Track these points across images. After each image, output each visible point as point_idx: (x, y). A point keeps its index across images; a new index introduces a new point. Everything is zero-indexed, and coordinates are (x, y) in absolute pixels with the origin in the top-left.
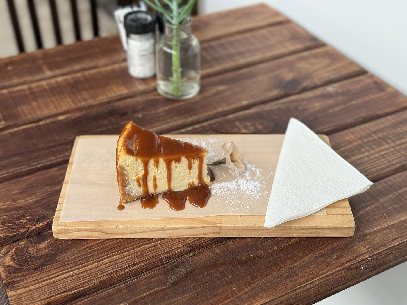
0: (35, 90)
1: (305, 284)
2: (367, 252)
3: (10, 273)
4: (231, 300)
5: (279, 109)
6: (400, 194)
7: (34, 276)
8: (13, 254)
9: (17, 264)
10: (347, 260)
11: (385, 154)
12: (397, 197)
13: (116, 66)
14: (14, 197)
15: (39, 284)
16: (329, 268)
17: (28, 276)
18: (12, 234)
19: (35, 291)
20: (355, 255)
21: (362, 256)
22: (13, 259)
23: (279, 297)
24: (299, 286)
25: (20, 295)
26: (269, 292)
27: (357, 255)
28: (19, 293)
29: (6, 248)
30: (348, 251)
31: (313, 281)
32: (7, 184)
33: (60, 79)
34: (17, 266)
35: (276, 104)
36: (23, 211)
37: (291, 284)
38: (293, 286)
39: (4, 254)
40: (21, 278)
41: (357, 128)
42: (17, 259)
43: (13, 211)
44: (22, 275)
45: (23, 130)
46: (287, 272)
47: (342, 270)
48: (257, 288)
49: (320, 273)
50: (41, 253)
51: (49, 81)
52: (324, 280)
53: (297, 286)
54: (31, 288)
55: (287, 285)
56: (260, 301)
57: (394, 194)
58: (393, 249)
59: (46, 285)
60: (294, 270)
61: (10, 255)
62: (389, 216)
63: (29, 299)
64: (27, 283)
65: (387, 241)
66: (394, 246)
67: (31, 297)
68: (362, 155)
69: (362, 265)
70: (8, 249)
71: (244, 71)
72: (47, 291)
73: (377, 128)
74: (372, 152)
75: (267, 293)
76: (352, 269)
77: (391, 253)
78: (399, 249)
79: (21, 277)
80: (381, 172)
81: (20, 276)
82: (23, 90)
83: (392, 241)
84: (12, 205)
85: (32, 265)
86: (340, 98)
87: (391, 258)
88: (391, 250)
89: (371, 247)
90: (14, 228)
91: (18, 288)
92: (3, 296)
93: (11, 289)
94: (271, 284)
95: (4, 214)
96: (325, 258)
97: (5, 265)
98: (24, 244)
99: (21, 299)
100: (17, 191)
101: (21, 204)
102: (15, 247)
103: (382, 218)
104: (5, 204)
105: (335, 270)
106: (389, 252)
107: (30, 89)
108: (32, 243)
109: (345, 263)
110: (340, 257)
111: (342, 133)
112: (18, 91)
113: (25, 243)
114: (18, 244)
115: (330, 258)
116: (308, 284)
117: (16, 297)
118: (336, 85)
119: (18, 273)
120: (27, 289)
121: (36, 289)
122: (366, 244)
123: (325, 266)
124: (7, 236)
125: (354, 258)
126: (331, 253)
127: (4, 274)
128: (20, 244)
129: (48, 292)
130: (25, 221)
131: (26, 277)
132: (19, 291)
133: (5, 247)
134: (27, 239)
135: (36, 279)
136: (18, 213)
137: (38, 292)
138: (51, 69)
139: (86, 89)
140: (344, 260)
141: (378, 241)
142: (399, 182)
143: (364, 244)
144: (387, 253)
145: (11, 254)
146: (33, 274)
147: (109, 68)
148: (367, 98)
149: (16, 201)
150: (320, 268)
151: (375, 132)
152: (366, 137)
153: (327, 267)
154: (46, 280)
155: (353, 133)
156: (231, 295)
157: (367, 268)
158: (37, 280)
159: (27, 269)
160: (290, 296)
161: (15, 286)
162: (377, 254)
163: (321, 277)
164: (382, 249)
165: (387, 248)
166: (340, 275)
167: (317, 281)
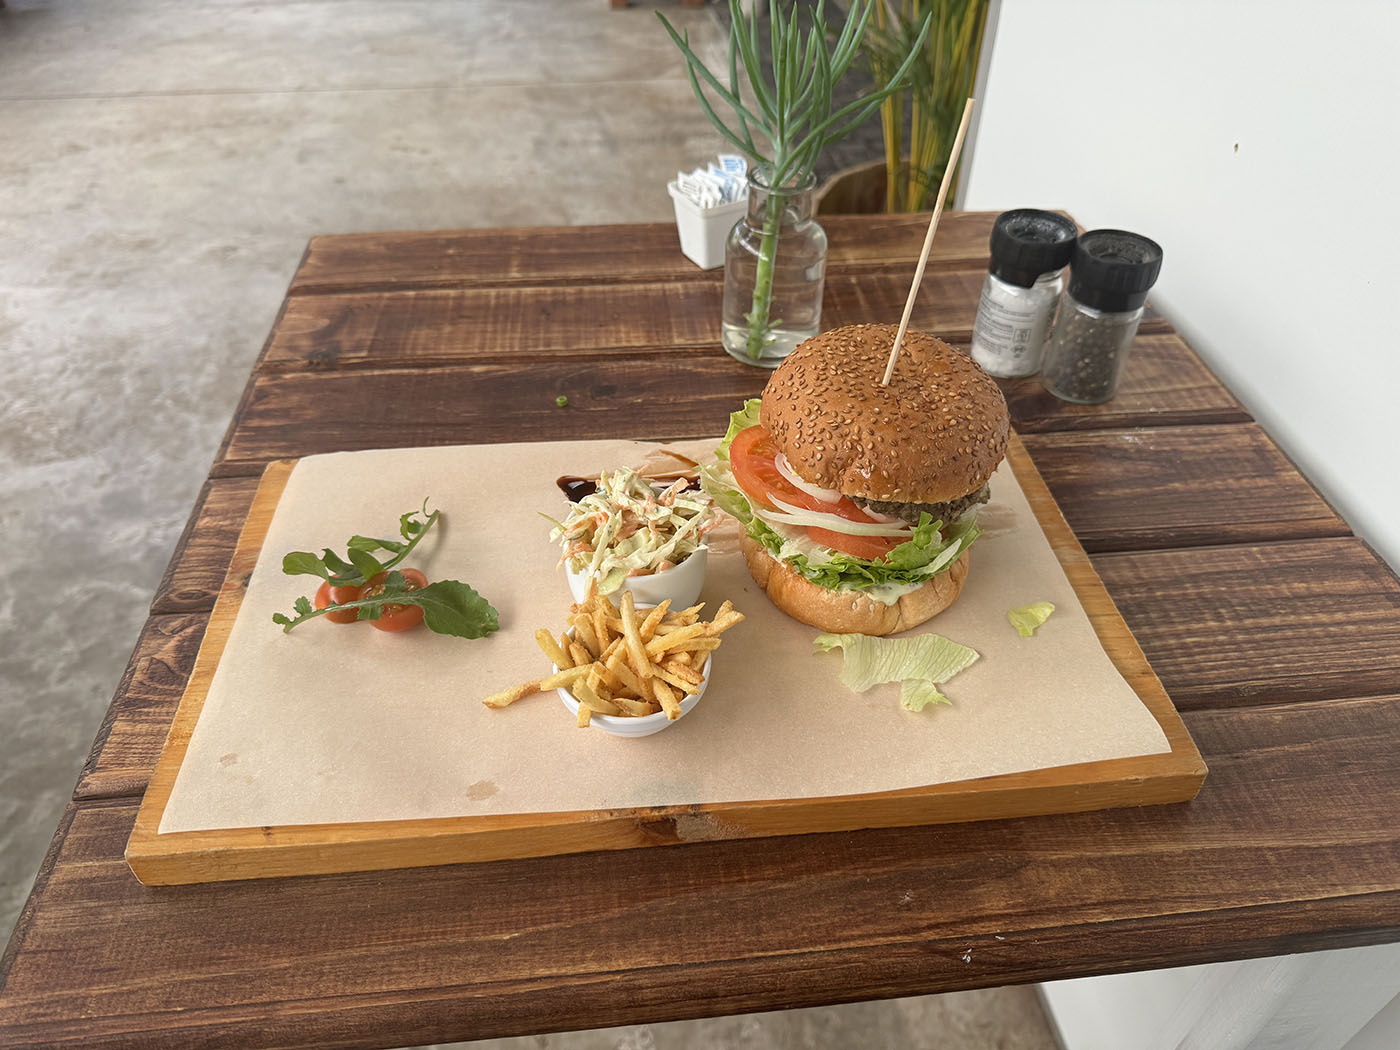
0: (468, 303)
1: (779, 952)
2: (1004, 916)
3: (152, 679)
4: (561, 928)
8: (186, 637)
9: (176, 663)
10: (932, 922)
11: (1197, 645)
16: (870, 928)
20: (964, 913)
21: (983, 924)
22: (179, 649)
23: (690, 966)
24: (758, 951)
25: (134, 737)
26: (669, 941)
27: (970, 914)
28: (135, 731)
29: (183, 621)
30: (949, 895)
31: (806, 950)
34: (173, 668)
37: (742, 937)
38: (743, 946)
39: (171, 631)
40: (163, 698)
42: (186, 652)
44: (168, 692)
45: (389, 376)
46: (748, 900)
47: (905, 945)
48: (647, 917)
49: (838, 935)
52: (839, 958)
53: (751, 951)
55: (731, 936)
56: (631, 958)
58: (1087, 933)
60: (771, 899)
61: (180, 638)
62: (1122, 827)
63: (143, 754)
64: (167, 713)
65: (1078, 902)
66: (1094, 924)
67: (151, 749)
69: (970, 950)
70: (183, 624)
75: (663, 943)
76: (936, 952)
77: (1075, 942)
78: (1104, 936)
81: (164, 693)
83: (1094, 904)
86: (1143, 467)
87: (1072, 955)
88: (1078, 934)
89: (1023, 905)
91: (143, 717)
93: (127, 716)
94: (687, 919)
96: (875, 892)
97: (156, 656)
99: (128, 746)
102: (201, 622)
103: (1098, 827)
105: (883, 940)
106: (1067, 937)
107: (459, 298)
109: (924, 928)
110: (922, 904)
112: (435, 299)
115: (888, 899)
116: (788, 955)
117: (123, 738)
119: (166, 684)
122: (1014, 890)
123: (862, 918)
125: (955, 923)
126: (899, 885)
127: (141, 678)
132: (139, 727)
133: (182, 617)
140: (928, 916)
143: (1007, 888)
144: (1060, 938)
145: (183, 635)
147: (638, 288)
148: (1216, 483)
150: (846, 918)
153: (865, 921)
156: (570, 914)
157: (981, 963)
160: (719, 972)
161: (140, 712)
162: (1030, 931)
163: (835, 946)
164: (1053, 920)
165: (1070, 923)
166: (892, 959)
167: (816, 955)
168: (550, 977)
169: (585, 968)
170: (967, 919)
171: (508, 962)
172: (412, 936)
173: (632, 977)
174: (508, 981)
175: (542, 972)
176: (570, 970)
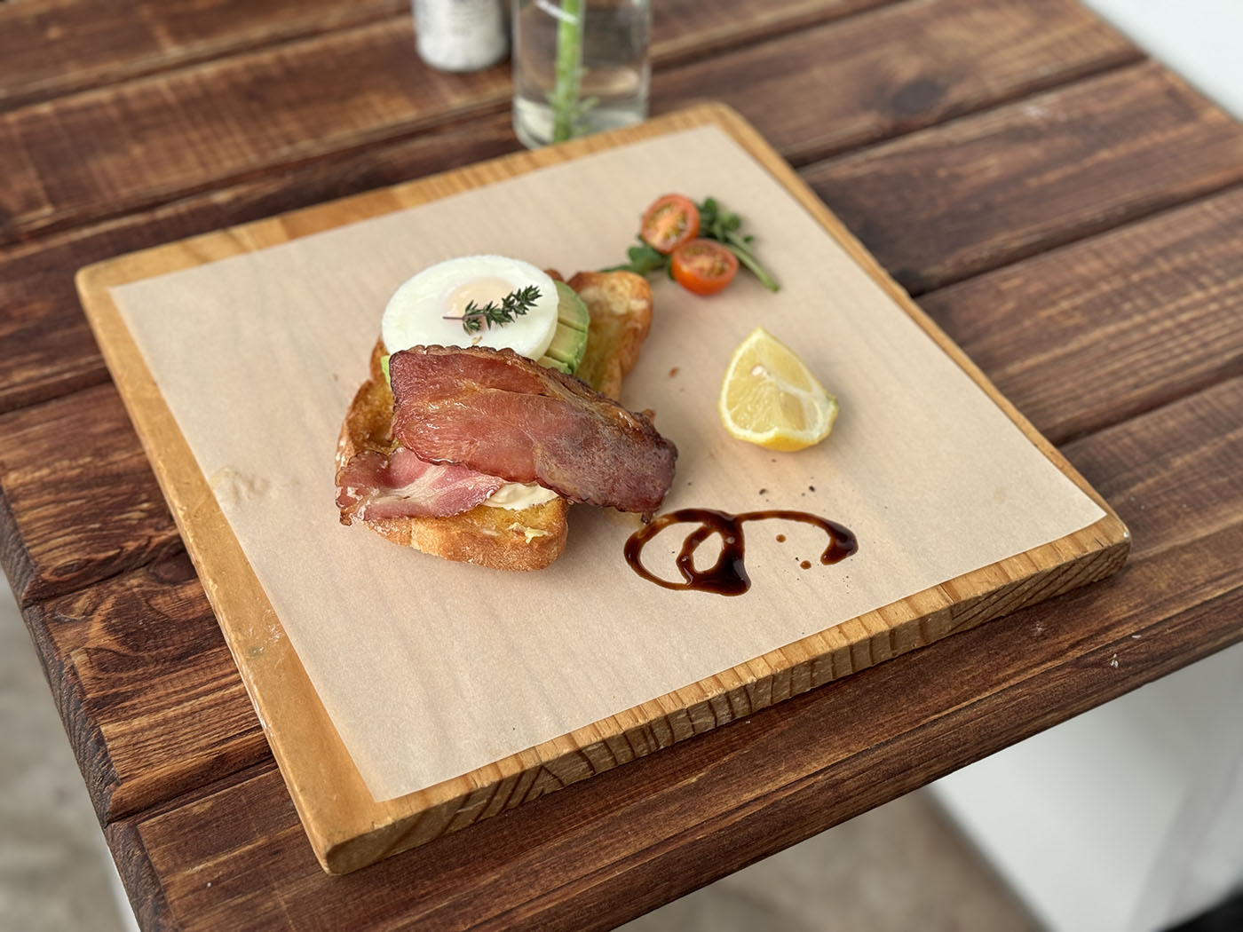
0: (137, 106)
1: (951, 710)
2: (1131, 618)
3: (105, 670)
4: (740, 755)
5: (879, 177)
6: (1232, 444)
7: (174, 679)
8: (109, 614)
9: (124, 643)
10: (1071, 642)
11: (1193, 320)
12: (1225, 453)
13: (378, 30)
14: (99, 444)
15: (190, 703)
16: (1019, 665)
17: (158, 679)
18: (102, 556)
19: (181, 722)
20: (1095, 626)
21: (1116, 630)
22: (110, 629)
23: (878, 747)
24: (933, 714)
25: (140, 734)
26: (847, 733)
27: (1101, 625)
28: (136, 727)
29: (88, 598)
30: (1075, 615)
31: (975, 700)
32: (75, 404)
33: (209, 70)
34: (123, 650)
35: (870, 161)
36: (131, 486)
37: (911, 708)
38: (916, 715)
39: (84, 614)
40: (138, 685)
41: (1111, 239)
42: (124, 629)
43: (98, 486)
44: (139, 677)
45: (109, 233)
46: (899, 676)
47: (1058, 668)
48: (814, 720)
49: (995, 678)
50: (190, 611)
51: (175, 77)
52: (1006, 698)
53: (927, 716)
54: (170, 713)
55: (901, 711)
56: (821, 758)
57: (1215, 444)
58: (1208, 610)
59: (211, 707)
60: (920, 669)
61: (102, 618)
62: (1198, 511)
63: (165, 747)
64: (158, 698)
65: (1189, 586)
66: (1211, 600)
67: (170, 740)
68: (1125, 325)
69: (1115, 656)
70: (94, 600)
71: (770, 49)
72: (217, 723)
73: (1171, 238)
74: (1154, 313)
75: (843, 736)
76: (1086, 666)
77: (1200, 621)
78: (1224, 608)
79: (138, 680)
80: (1178, 377)
81: (131, 681)
82: (100, 105)
83: (1202, 584)
84: (96, 467)
85: (167, 647)
86: (1062, 142)
87: (1200, 635)
88: (1200, 613)
89: (1142, 604)
90: (105, 537)
91: (132, 712)
92: (90, 738)
93: (111, 717)
94: (853, 710)
95: (75, 495)
96: (1009, 633)
97: (87, 646)
98: (140, 585)
99: (141, 745)
100: (106, 426)
101: (121, 465)
102: (113, 592)
103: (1177, 516)
104: (74, 464)
105: (1036, 671)
106: (1193, 618)
107: (120, 101)
108: (162, 582)
109: (1067, 649)
110: (1054, 631)
111: (1065, 254)
112: (87, 109)
113: (141, 581)
114: (123, 585)
115: (1023, 635)
116: (960, 710)
117: (127, 739)
118: (1051, 98)
119: (129, 670)
120: (159, 717)
121: (185, 715)
122: (1129, 594)
123: (1009, 658)
124: (89, 561)
125: (1092, 636)
126: (1027, 620)
127: (90, 674)
128: (128, 584)
129: (217, 725)
130: (136, 515)
131: (153, 682)
132: (136, 723)
133: (83, 594)
134: (148, 569)
135: (181, 688)
136: (114, 491)
137: (190, 725)
138: (179, 36)
139: (290, 106)
140: (1065, 639)
141: (1163, 586)
142: (1229, 408)
143: (1122, 594)
144: (1187, 621)
145: (104, 612)
146: (172, 672)
147: (357, 36)
148: (1144, 142)
149: (107, 455)
150: (994, 663)
151: (1164, 252)
152: (1137, 268)
153: (1013, 660)
154: (212, 691)
155: (1098, 255)
156: (741, 741)
157: (1128, 665)
158: (185, 690)
159: (152, 657)
160: (906, 743)
161: (123, 708)
162: (1159, 623)
163: (997, 689)
164: (1174, 608)
165: (1190, 606)
166: (1052, 685)
167: (985, 701)
168: (757, 799)
169: (784, 780)
170: (1101, 629)
171: (709, 800)
172: (601, 810)
173: (832, 773)
174: (720, 815)
175: (747, 797)
176: (771, 787)
